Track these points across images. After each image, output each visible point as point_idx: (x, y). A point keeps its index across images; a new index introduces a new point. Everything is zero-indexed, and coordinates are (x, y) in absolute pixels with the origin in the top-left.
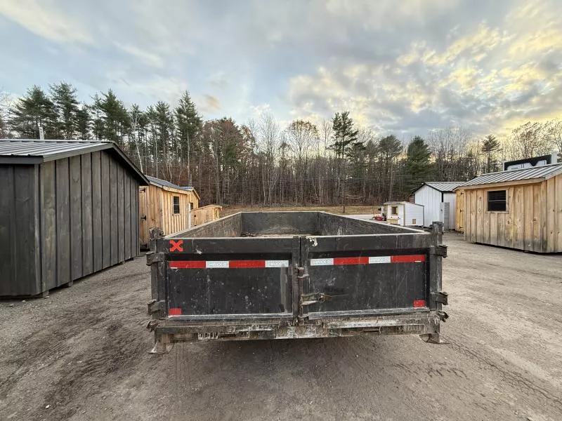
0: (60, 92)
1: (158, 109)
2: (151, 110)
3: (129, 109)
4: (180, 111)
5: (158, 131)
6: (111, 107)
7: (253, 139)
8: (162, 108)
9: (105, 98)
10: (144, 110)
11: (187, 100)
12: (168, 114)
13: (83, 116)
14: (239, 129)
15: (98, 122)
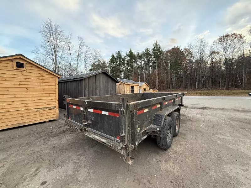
0: (118, 54)
1: (146, 51)
2: (143, 52)
3: (136, 54)
4: (154, 49)
5: (146, 60)
6: (131, 55)
7: (191, 54)
8: (147, 50)
9: (129, 52)
10: (141, 53)
11: (156, 44)
12: (149, 52)
13: (123, 60)
14: (182, 50)
15: (127, 61)
